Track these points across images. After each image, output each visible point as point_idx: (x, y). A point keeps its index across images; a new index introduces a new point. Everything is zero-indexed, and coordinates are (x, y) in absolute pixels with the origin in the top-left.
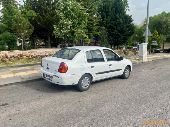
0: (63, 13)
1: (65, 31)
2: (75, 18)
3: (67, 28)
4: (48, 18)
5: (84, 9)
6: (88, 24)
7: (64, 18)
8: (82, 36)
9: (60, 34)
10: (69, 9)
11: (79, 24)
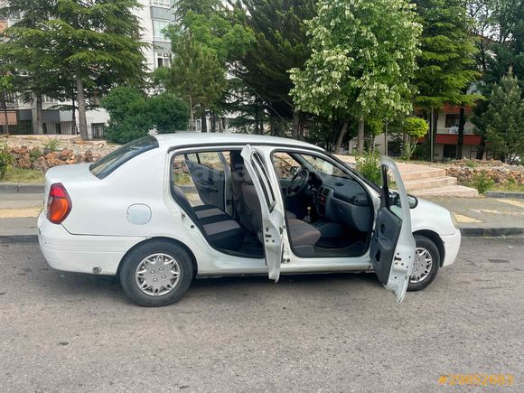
0: (328, 27)
1: (321, 89)
2: (370, 44)
3: (330, 78)
4: (288, 48)
5: (406, 10)
6: (420, 61)
7: (331, 43)
8: (388, 105)
9: (308, 98)
10: (347, 13)
11: (382, 62)
